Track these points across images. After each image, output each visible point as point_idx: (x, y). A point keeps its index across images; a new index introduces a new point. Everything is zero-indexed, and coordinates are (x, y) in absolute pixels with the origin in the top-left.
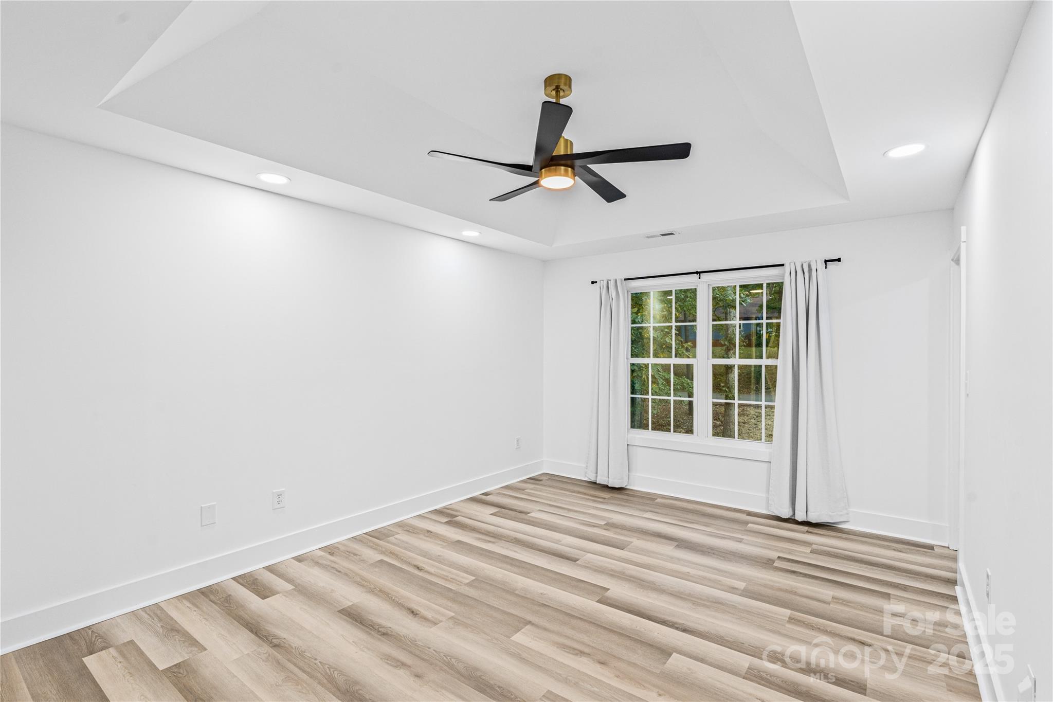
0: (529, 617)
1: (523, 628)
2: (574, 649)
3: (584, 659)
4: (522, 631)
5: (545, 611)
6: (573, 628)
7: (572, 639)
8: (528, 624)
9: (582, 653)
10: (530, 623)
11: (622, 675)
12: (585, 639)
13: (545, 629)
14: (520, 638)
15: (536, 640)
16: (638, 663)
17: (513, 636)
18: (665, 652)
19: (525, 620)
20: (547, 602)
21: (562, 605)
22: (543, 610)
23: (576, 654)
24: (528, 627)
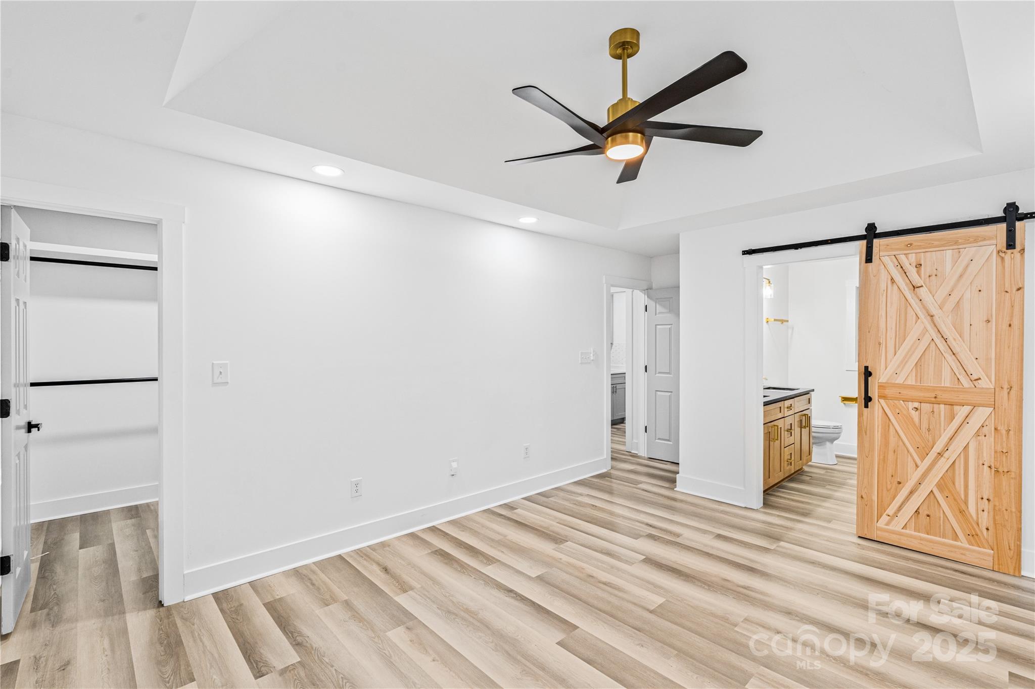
0: (652, 617)
1: (657, 607)
2: (611, 587)
3: (604, 580)
4: (657, 605)
5: (637, 623)
6: (609, 602)
7: (611, 594)
8: (652, 610)
9: (605, 584)
10: (651, 612)
11: (581, 569)
12: (600, 593)
13: (635, 604)
14: (660, 600)
15: (643, 596)
16: (565, 574)
17: (664, 602)
18: (541, 579)
19: (654, 614)
20: (635, 633)
21: (618, 628)
22: (638, 624)
23: (609, 583)
24: (652, 608)
